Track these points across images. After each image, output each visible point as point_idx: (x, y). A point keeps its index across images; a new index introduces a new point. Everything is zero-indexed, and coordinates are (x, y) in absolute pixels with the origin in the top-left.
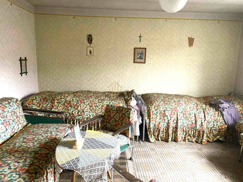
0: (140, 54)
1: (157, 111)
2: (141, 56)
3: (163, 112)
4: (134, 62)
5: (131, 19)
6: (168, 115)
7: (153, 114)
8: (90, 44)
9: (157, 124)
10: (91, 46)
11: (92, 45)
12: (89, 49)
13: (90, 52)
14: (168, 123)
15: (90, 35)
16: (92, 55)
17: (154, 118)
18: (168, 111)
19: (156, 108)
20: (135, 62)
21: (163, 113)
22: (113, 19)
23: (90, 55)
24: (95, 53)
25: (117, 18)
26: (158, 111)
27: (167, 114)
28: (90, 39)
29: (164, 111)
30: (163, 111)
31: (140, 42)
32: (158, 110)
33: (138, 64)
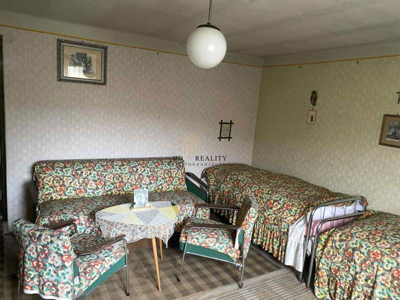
0: (394, 128)
1: (342, 243)
2: (396, 132)
3: (350, 250)
4: (380, 143)
5: (386, 59)
6: (356, 261)
7: (332, 247)
8: (314, 106)
9: (334, 267)
10: (314, 109)
11: (316, 107)
12: (311, 113)
13: (312, 118)
14: (355, 279)
15: (314, 92)
16: (313, 123)
17: (331, 253)
18: (361, 252)
19: (343, 237)
20: (383, 142)
21: (350, 252)
22: (354, 63)
23: (311, 123)
24: (318, 120)
25: (359, 60)
26: (342, 245)
27: (356, 257)
28: (314, 98)
29: (354, 250)
30: (352, 248)
31: (398, 103)
32: (344, 243)
33: (389, 147)
